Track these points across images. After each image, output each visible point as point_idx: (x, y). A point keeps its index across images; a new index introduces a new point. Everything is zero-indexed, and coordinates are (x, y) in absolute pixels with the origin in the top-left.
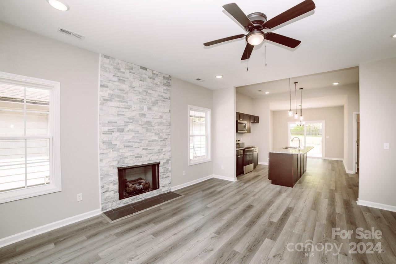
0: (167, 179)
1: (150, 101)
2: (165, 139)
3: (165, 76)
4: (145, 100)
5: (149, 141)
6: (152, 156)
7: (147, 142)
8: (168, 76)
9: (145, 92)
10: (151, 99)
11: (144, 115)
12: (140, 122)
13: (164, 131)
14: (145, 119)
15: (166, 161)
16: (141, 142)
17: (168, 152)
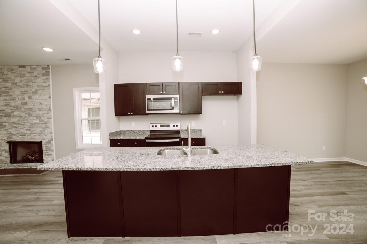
0: (50, 156)
1: (31, 92)
2: (46, 123)
3: (44, 67)
4: (26, 91)
5: (31, 124)
6: (35, 135)
7: (30, 125)
8: (46, 66)
9: (26, 85)
10: (31, 90)
11: (26, 103)
12: (23, 109)
13: (44, 115)
14: (27, 107)
15: (48, 141)
16: (25, 124)
17: (50, 133)
